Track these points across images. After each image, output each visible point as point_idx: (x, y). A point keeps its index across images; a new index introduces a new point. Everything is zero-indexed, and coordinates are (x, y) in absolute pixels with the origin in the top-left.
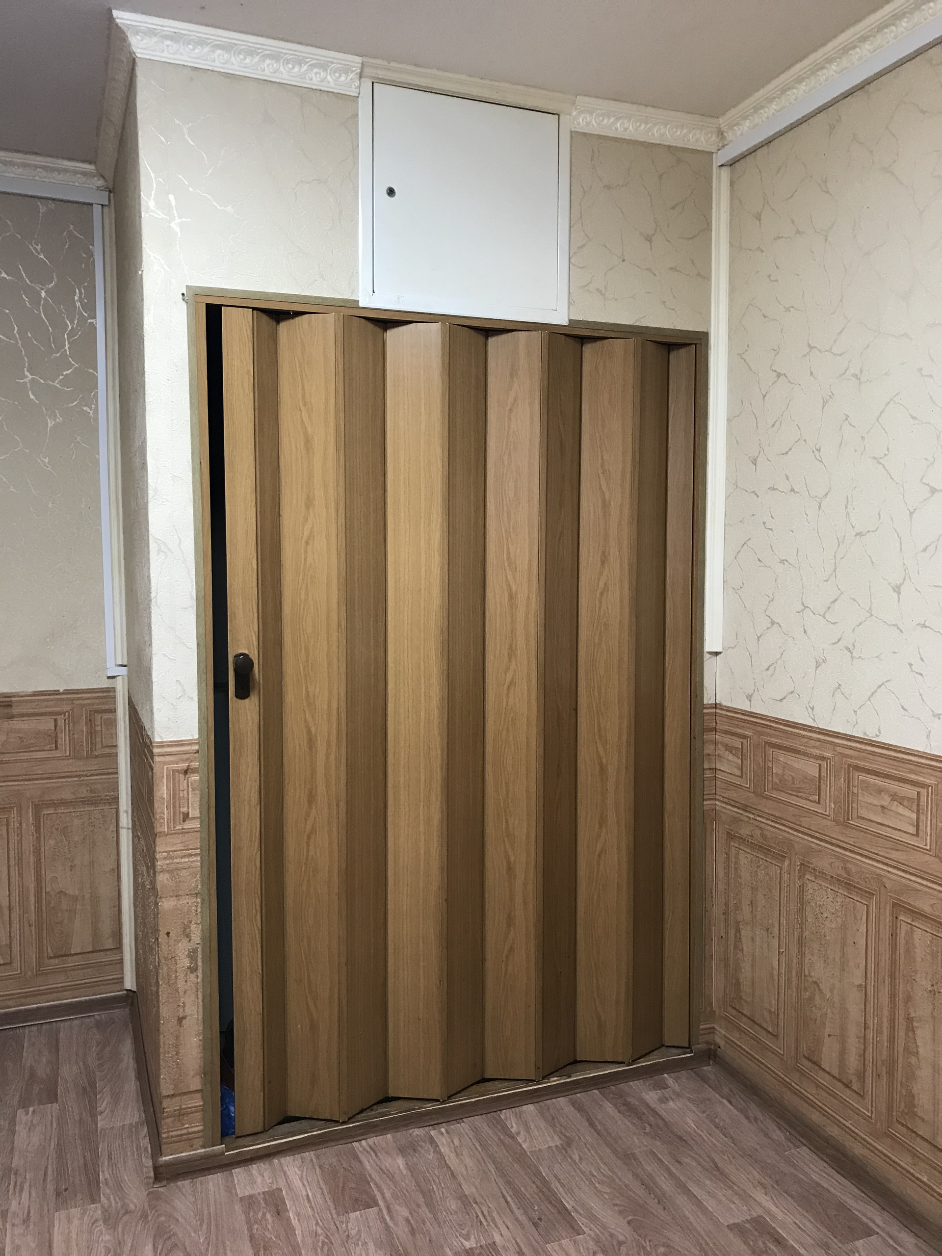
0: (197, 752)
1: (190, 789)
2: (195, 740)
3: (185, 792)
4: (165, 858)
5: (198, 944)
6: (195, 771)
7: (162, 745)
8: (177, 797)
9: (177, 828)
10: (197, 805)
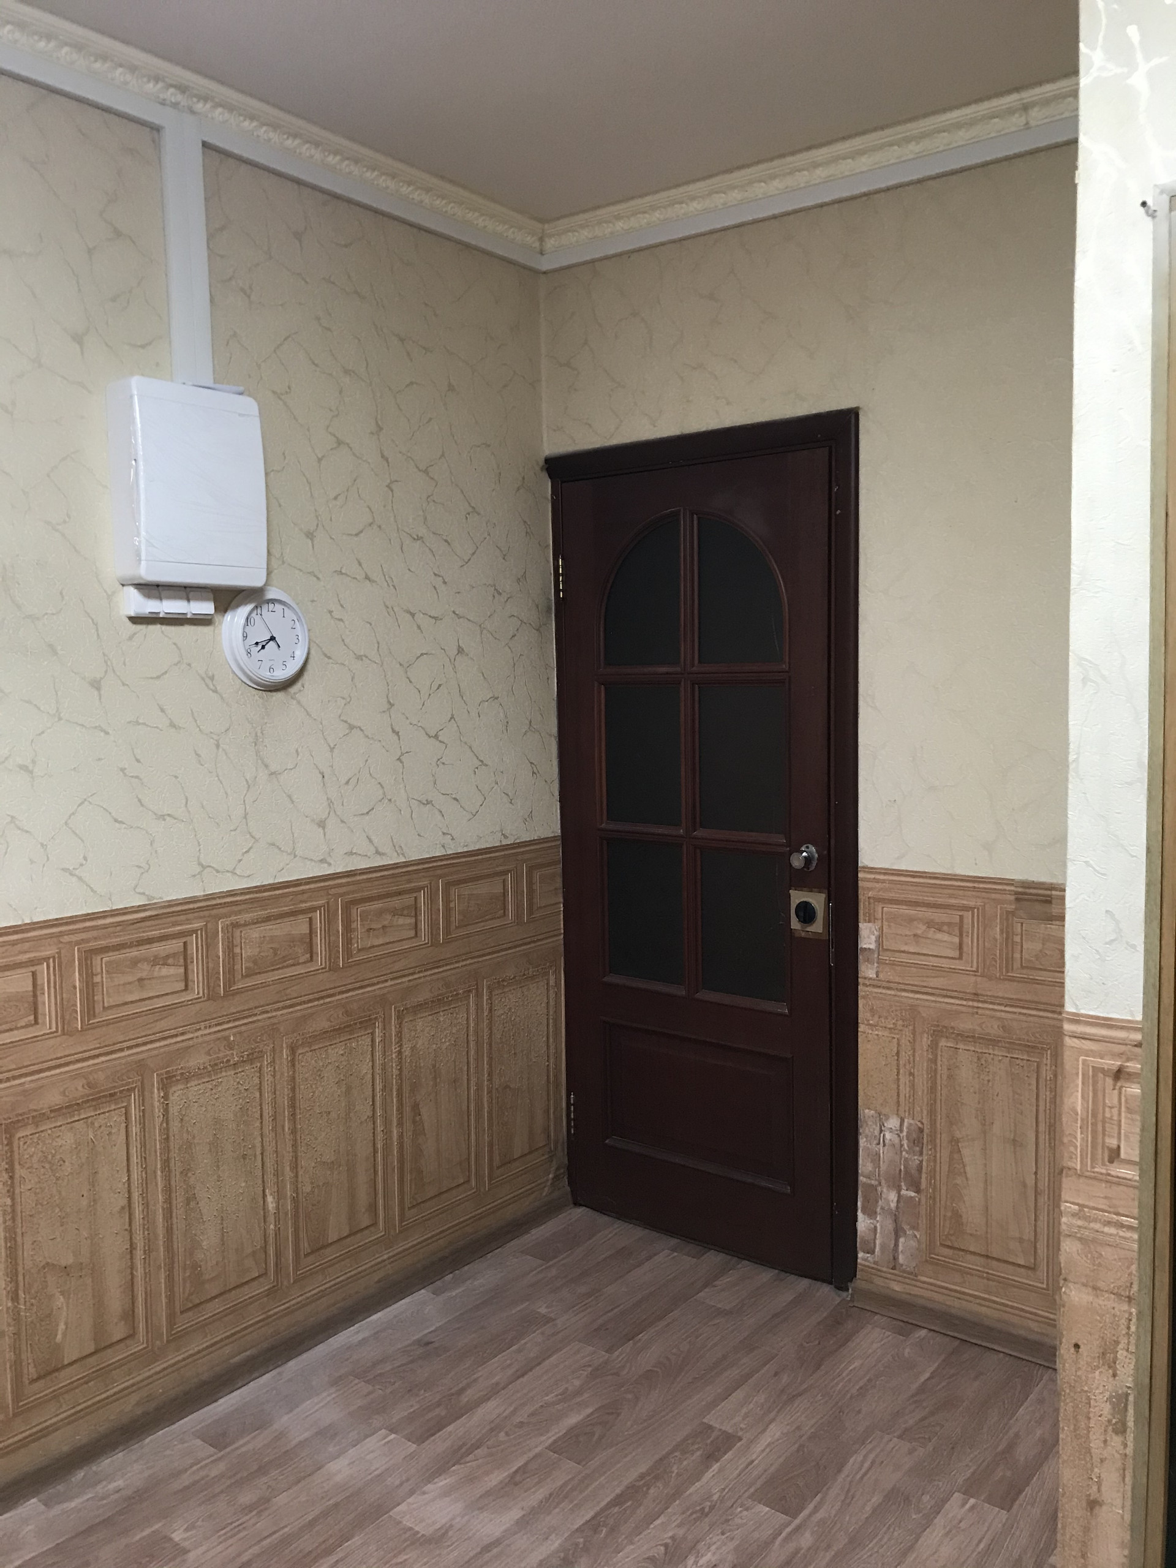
0: (1139, 1045)
1: (1123, 1109)
2: (1137, 1022)
3: (1115, 1111)
4: (1074, 1215)
5: (1129, 1388)
6: (1131, 1077)
7: (1076, 1019)
8: (1100, 1117)
9: (1096, 1170)
10: (1136, 1139)
